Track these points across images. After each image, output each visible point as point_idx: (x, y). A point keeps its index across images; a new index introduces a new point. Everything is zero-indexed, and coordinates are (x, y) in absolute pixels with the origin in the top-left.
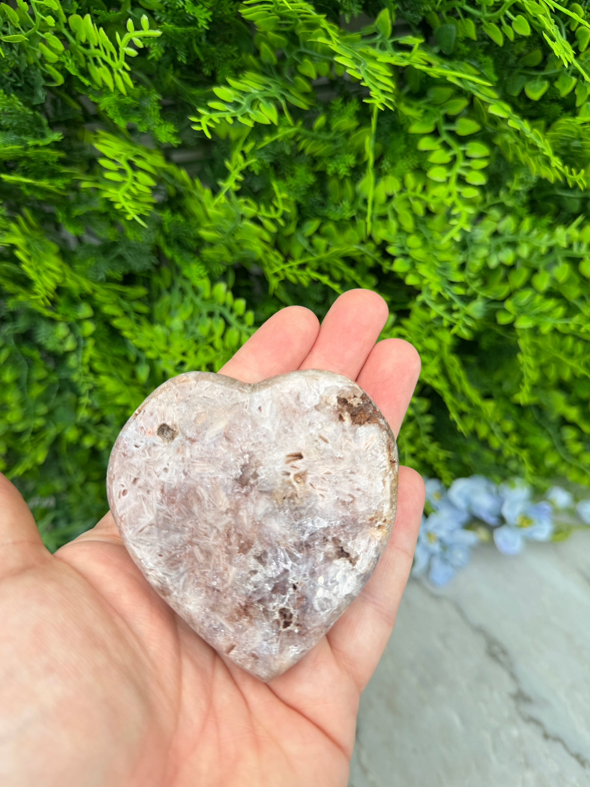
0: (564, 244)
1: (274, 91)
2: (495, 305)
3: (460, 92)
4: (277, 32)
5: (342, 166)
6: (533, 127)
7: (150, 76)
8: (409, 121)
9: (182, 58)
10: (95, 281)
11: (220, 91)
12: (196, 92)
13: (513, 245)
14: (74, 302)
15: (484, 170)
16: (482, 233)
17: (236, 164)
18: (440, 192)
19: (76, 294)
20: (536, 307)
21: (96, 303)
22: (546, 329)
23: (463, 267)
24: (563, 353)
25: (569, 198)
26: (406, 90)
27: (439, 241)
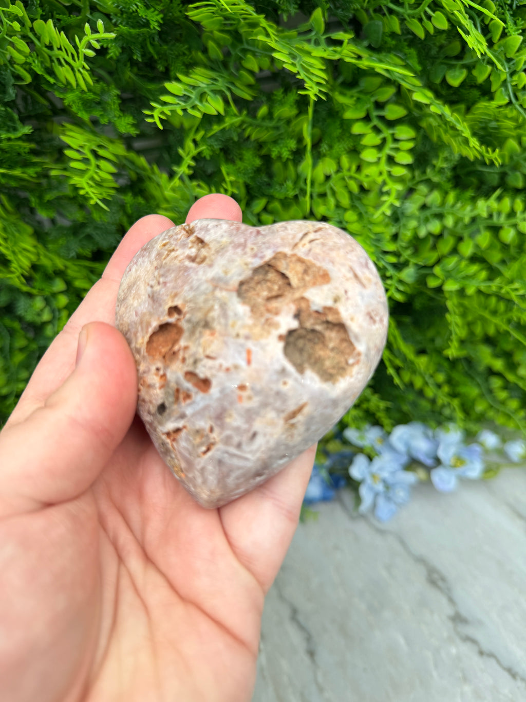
0: (485, 214)
1: (221, 85)
2: (425, 270)
3: (388, 82)
4: (222, 31)
5: (285, 150)
6: (453, 111)
7: (110, 73)
8: (343, 108)
9: (137, 57)
10: (68, 259)
11: (171, 86)
12: (152, 87)
13: (440, 216)
14: (49, 278)
15: (411, 151)
16: (412, 207)
17: (188, 151)
18: (371, 171)
19: (50, 271)
20: (461, 272)
21: (69, 278)
22: (471, 291)
23: (395, 237)
24: (487, 312)
25: (489, 173)
26: (340, 80)
27: (373, 215)
